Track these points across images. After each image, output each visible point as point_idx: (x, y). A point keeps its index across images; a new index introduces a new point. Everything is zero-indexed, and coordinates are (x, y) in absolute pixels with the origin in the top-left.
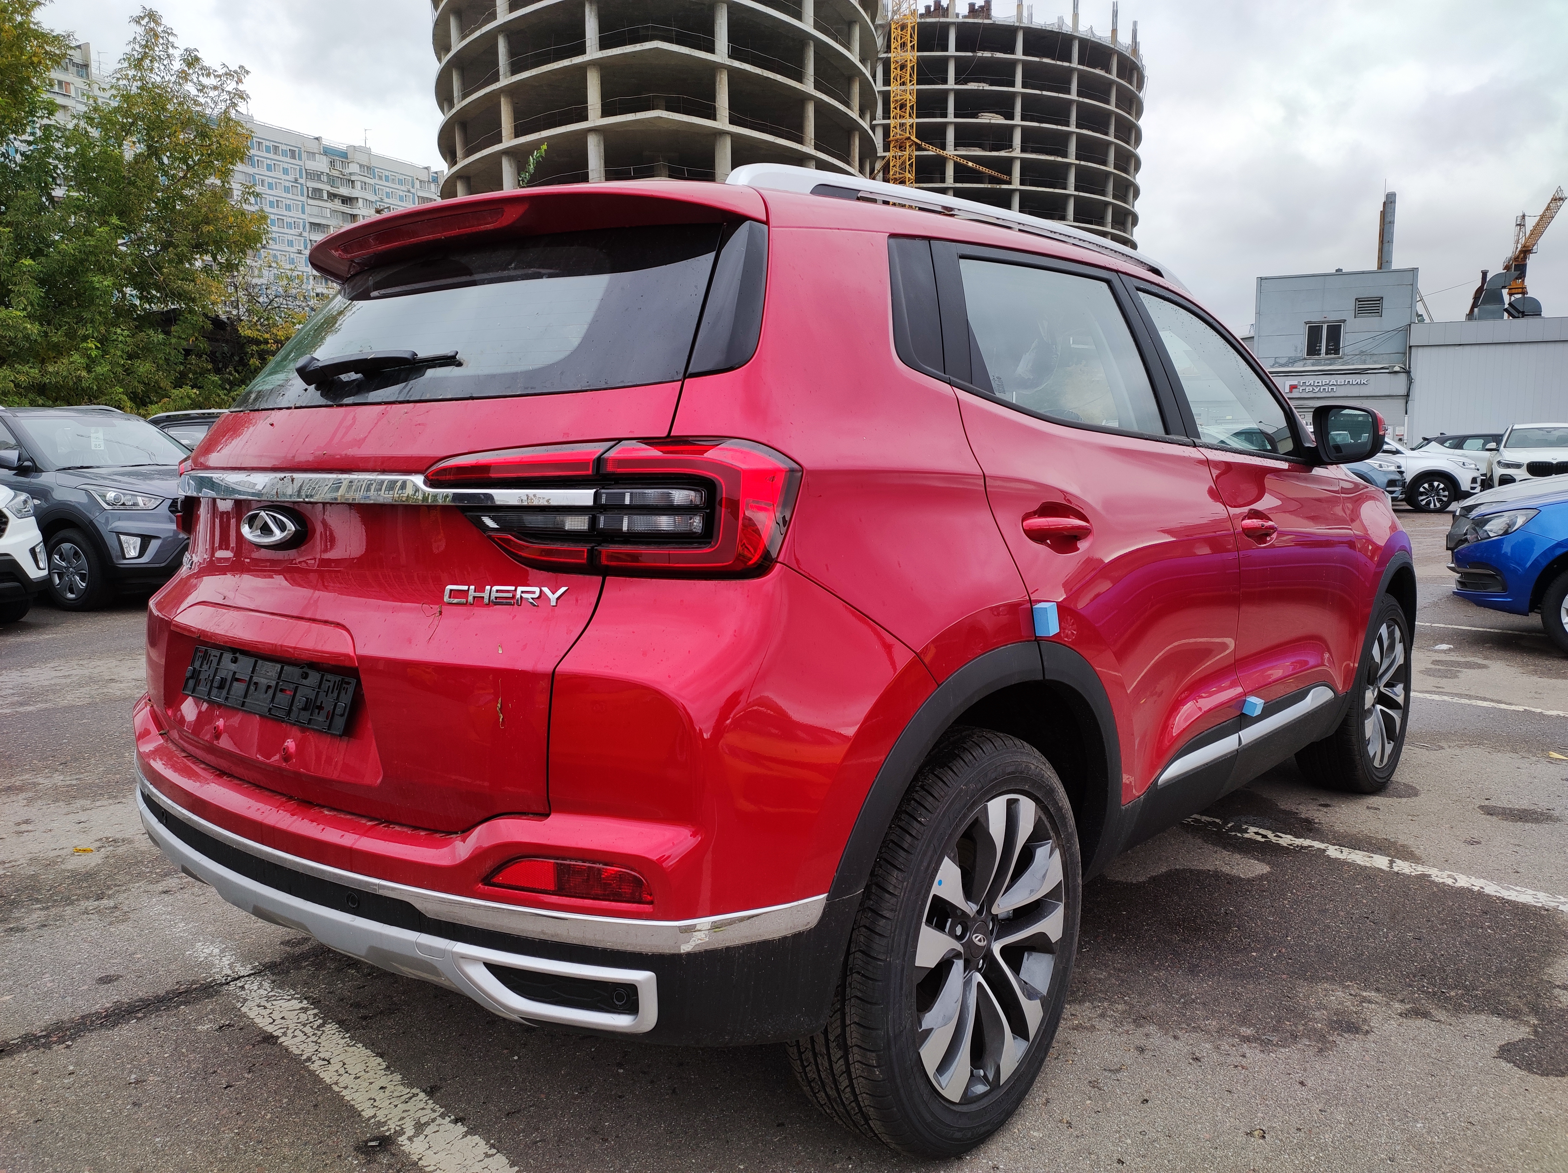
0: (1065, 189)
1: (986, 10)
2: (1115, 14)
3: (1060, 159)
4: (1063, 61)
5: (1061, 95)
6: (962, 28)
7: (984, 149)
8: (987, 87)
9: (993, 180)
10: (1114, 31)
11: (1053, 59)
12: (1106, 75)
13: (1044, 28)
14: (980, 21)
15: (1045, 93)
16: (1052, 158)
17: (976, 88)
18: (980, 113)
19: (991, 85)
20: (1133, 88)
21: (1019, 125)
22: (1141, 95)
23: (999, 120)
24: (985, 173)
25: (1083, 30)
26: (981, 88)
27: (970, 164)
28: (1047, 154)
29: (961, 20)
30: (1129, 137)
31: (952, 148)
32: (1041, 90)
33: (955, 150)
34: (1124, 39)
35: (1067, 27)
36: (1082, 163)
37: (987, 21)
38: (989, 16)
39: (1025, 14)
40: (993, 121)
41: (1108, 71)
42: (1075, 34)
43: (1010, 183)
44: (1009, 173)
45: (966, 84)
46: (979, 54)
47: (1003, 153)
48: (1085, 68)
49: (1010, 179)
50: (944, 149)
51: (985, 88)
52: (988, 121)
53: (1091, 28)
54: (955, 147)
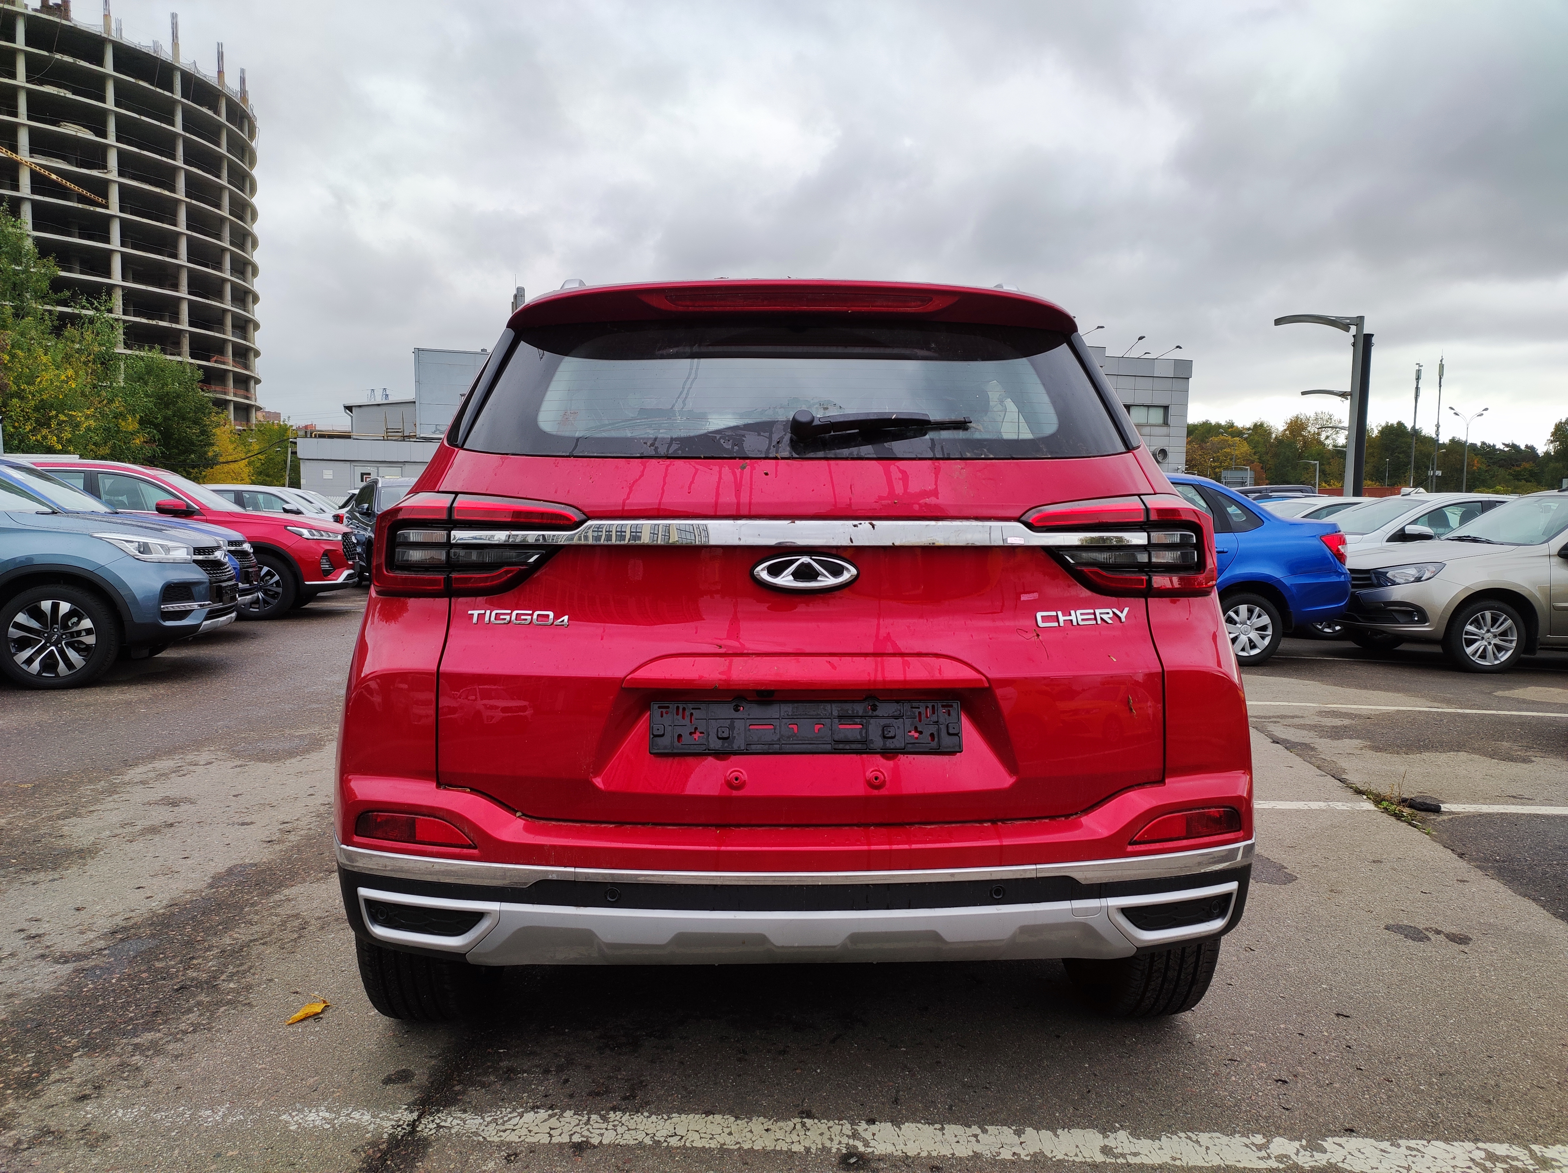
0: (175, 225)
1: (63, 9)
2: (220, 56)
3: (167, 193)
4: (164, 90)
5: (163, 125)
6: (31, 21)
7: (70, 163)
8: (69, 95)
9: (82, 199)
10: (220, 72)
11: (152, 85)
12: (215, 116)
13: (138, 48)
14: (58, 20)
15: (143, 118)
16: (158, 190)
17: (56, 93)
18: (62, 121)
19: (73, 94)
20: (245, 137)
21: (115, 147)
22: (253, 144)
23: (87, 135)
24: (74, 190)
25: (185, 61)
26: (62, 94)
27: (54, 177)
28: (151, 184)
29: (30, 12)
30: (244, 185)
31: (27, 153)
32: (140, 114)
33: (31, 157)
34: (232, 85)
35: (166, 53)
36: (194, 202)
37: (64, 22)
38: (67, 17)
39: (113, 26)
40: (79, 135)
41: (217, 112)
42: (177, 64)
43: (106, 207)
44: (106, 196)
45: (41, 84)
46: (58, 56)
47: (95, 173)
48: (190, 103)
49: (107, 202)
50: (16, 153)
51: (67, 96)
52: (74, 133)
53: (195, 63)
54: (30, 153)
